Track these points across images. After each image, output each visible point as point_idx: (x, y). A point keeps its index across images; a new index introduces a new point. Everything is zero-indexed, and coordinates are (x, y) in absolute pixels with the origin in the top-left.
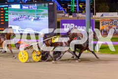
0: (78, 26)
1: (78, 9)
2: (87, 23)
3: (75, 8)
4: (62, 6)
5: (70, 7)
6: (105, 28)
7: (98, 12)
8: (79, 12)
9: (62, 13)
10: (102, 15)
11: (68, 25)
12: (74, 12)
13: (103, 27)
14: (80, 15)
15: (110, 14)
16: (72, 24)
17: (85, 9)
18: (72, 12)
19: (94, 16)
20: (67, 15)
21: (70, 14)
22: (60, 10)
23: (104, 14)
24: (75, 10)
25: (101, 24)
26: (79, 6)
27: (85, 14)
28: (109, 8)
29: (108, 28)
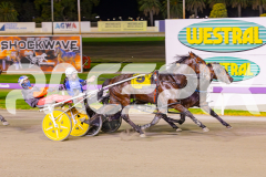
10: (3, 29)
28: (16, 14)
29: (15, 55)
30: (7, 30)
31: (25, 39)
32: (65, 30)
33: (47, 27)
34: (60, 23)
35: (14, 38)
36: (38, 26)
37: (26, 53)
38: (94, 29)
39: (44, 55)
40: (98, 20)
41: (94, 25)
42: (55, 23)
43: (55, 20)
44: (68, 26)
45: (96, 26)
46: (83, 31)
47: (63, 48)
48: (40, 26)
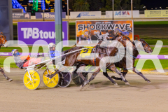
0: (44, 31)
1: (44, 6)
2: (57, 26)
3: (39, 4)
4: (20, 2)
5: (32, 3)
6: (83, 35)
7: (73, 11)
8: (46, 11)
9: (20, 12)
10: (79, 16)
11: (30, 29)
12: (38, 11)
13: (81, 32)
14: (47, 15)
15: (91, 13)
16: (35, 29)
17: (53, 6)
18: (35, 11)
19: (67, 17)
20: (27, 15)
21: (33, 14)
22: (16, 7)
23: (82, 13)
24: (39, 7)
25: (77, 28)
26: (45, 3)
27: (53, 14)
28: (88, 5)
29: (87, 34)
30: (82, 17)
31: (94, 23)
32: (122, 16)
33: (109, 14)
34: (118, 12)
35: (87, 23)
36: (103, 14)
37: (95, 32)
38: (142, 16)
39: (107, 34)
40: (145, 9)
41: (142, 13)
42: (115, 12)
43: (115, 10)
44: (124, 13)
45: (143, 13)
46: (134, 17)
47: (120, 29)
48: (105, 14)
